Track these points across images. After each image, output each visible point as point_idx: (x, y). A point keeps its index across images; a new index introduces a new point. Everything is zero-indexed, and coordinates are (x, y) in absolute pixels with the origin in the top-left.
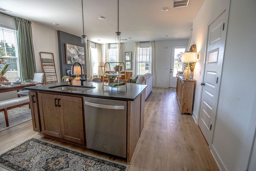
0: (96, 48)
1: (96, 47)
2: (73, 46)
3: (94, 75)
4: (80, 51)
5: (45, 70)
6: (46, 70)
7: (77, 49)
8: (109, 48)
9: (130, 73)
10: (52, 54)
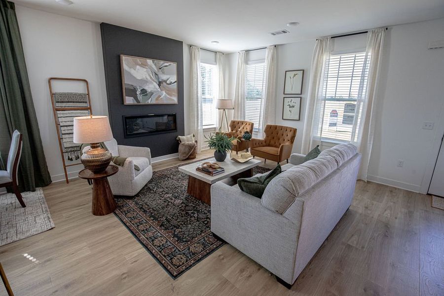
0: (216, 65)
1: (216, 61)
2: (143, 60)
3: (204, 127)
4: (163, 73)
5: (60, 120)
6: (64, 119)
7: (154, 66)
8: (247, 61)
9: (291, 129)
10: (85, 81)
